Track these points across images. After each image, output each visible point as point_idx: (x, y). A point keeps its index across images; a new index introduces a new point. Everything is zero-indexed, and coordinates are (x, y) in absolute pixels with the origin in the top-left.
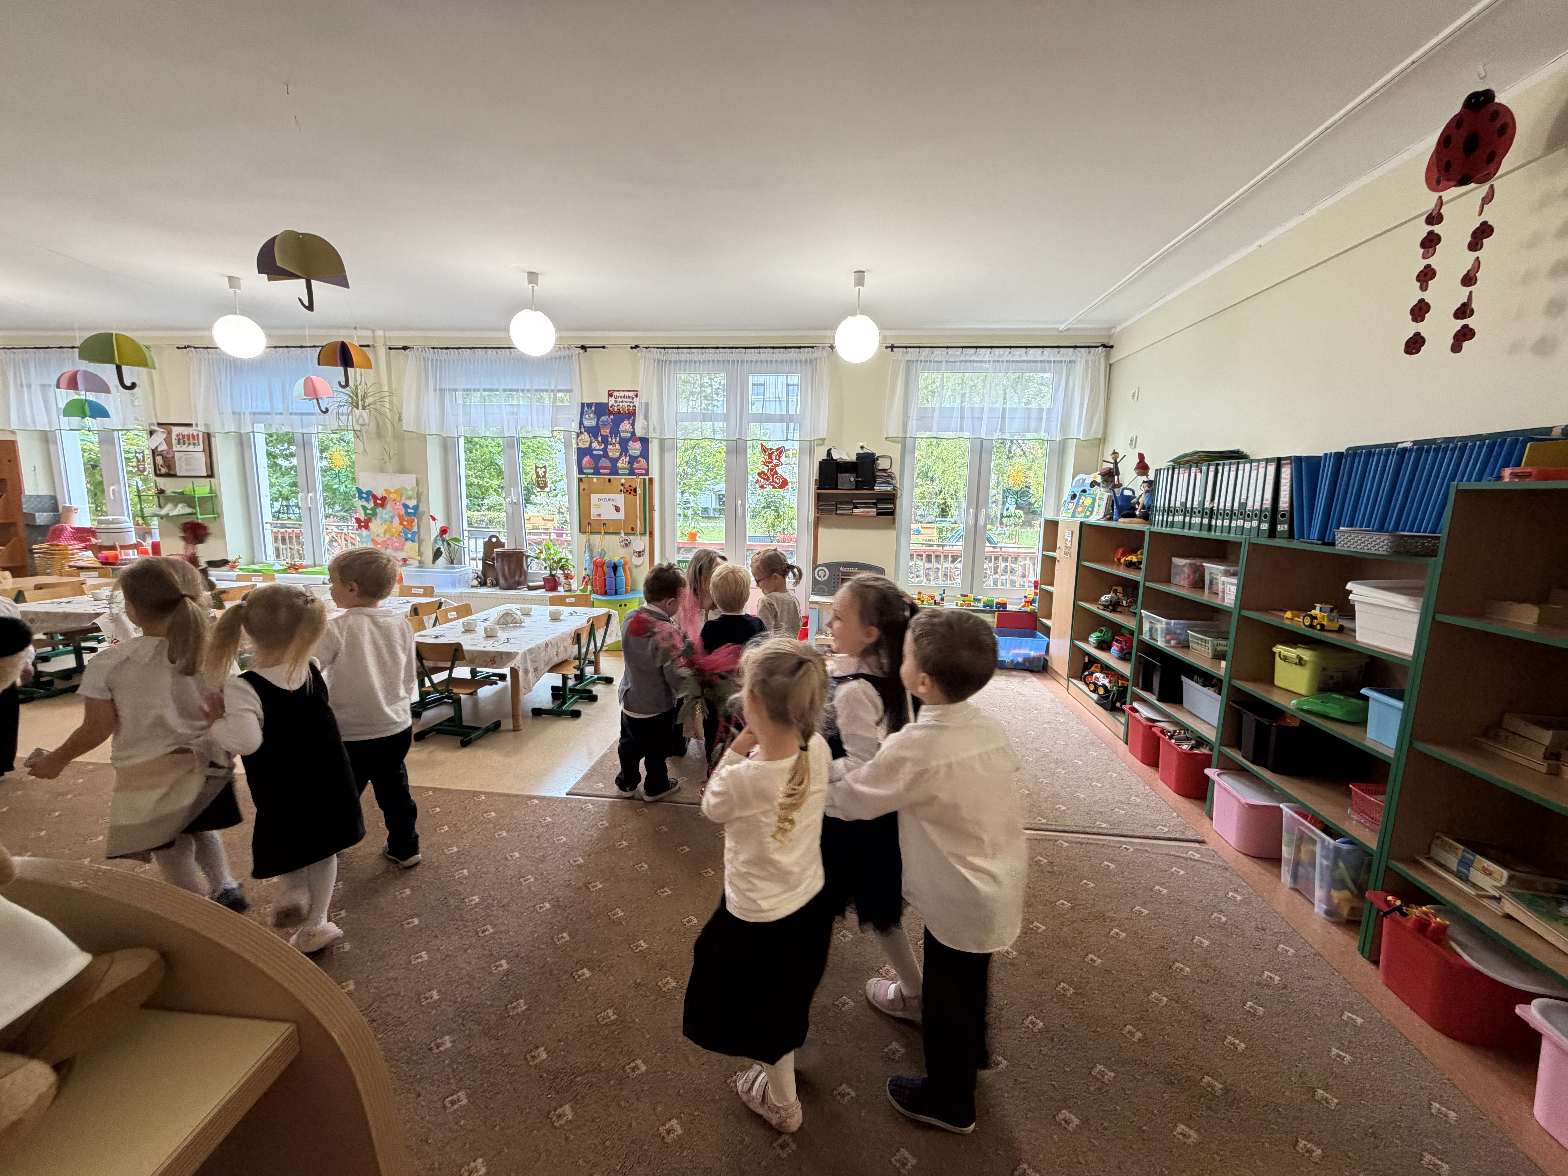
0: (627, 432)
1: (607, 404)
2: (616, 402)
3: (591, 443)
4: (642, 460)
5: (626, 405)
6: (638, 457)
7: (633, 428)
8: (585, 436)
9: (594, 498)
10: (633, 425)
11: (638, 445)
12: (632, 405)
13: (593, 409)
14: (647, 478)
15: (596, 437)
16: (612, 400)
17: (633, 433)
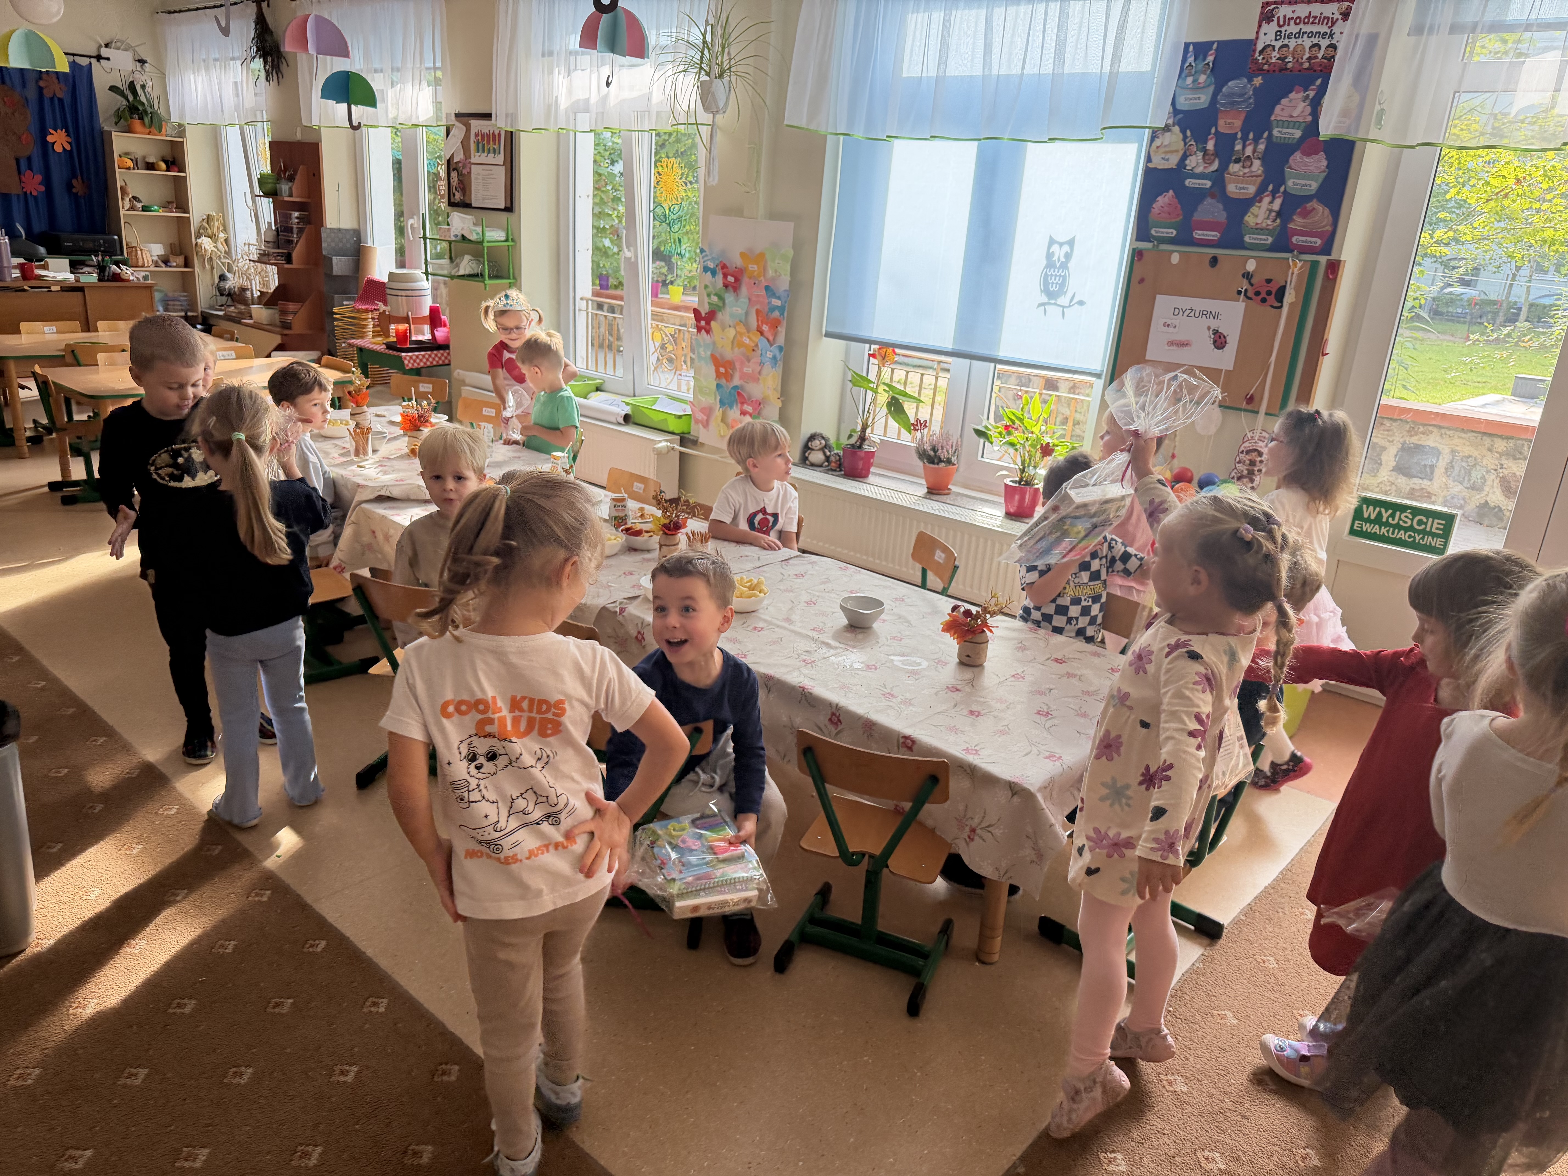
0: (1295, 125)
1: (1252, 43)
2: (1278, 35)
3: (1184, 157)
4: (1320, 208)
5: (1307, 43)
6: (1308, 198)
7: (1315, 114)
8: (1174, 138)
9: (1164, 304)
10: (1316, 105)
11: (1318, 164)
12: (1324, 43)
13: (1210, 59)
14: (1323, 259)
15: (1201, 140)
16: (1271, 29)
17: (1313, 128)
